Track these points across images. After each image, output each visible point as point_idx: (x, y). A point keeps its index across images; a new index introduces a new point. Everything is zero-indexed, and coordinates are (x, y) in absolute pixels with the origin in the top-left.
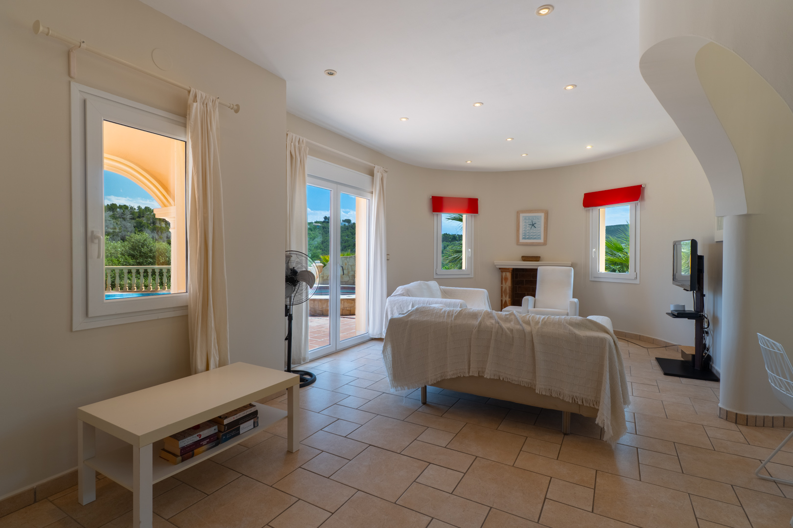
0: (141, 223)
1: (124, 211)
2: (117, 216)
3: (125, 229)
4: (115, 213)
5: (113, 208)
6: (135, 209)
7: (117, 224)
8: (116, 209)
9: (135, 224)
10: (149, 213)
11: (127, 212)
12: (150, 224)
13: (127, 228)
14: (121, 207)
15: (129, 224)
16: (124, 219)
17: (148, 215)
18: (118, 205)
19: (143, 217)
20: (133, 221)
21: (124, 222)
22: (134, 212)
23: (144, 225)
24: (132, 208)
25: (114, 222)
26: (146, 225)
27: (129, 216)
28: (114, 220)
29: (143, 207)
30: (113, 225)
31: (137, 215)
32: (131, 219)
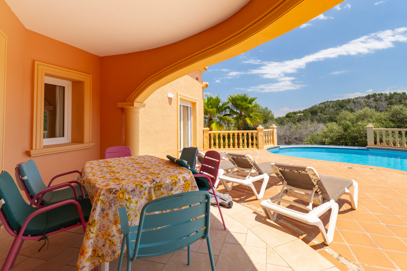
0: (391, 102)
1: (381, 97)
2: (377, 99)
3: (382, 106)
4: (376, 98)
5: (375, 95)
6: (387, 94)
7: (377, 104)
8: (376, 96)
9: (388, 103)
10: (396, 96)
11: (383, 97)
12: (398, 102)
13: (383, 106)
14: (379, 95)
15: (384, 103)
16: (381, 101)
17: (396, 97)
18: (377, 94)
19: (393, 98)
20: (387, 101)
21: (381, 103)
22: (387, 96)
23: (393, 103)
24: (385, 94)
25: (375, 103)
26: (395, 103)
27: (384, 99)
28: (376, 102)
29: (392, 93)
30: (375, 105)
31: (389, 97)
32: (385, 100)
